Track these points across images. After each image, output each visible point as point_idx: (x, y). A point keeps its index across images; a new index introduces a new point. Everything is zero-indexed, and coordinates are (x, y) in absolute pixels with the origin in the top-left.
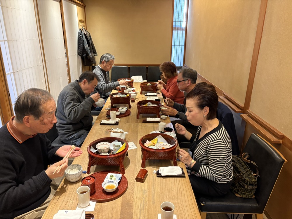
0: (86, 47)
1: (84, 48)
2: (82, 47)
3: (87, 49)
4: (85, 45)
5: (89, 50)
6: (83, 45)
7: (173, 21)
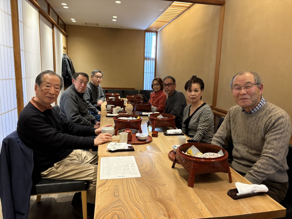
0: (68, 70)
1: (67, 70)
2: (66, 69)
3: (69, 72)
4: (68, 68)
5: (71, 73)
6: (67, 68)
7: (145, 53)
